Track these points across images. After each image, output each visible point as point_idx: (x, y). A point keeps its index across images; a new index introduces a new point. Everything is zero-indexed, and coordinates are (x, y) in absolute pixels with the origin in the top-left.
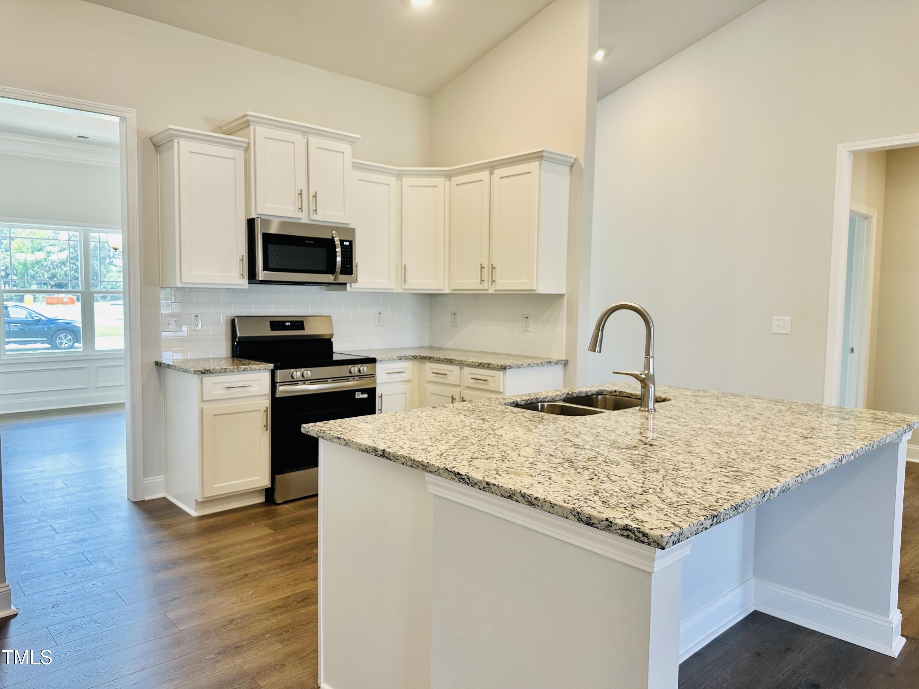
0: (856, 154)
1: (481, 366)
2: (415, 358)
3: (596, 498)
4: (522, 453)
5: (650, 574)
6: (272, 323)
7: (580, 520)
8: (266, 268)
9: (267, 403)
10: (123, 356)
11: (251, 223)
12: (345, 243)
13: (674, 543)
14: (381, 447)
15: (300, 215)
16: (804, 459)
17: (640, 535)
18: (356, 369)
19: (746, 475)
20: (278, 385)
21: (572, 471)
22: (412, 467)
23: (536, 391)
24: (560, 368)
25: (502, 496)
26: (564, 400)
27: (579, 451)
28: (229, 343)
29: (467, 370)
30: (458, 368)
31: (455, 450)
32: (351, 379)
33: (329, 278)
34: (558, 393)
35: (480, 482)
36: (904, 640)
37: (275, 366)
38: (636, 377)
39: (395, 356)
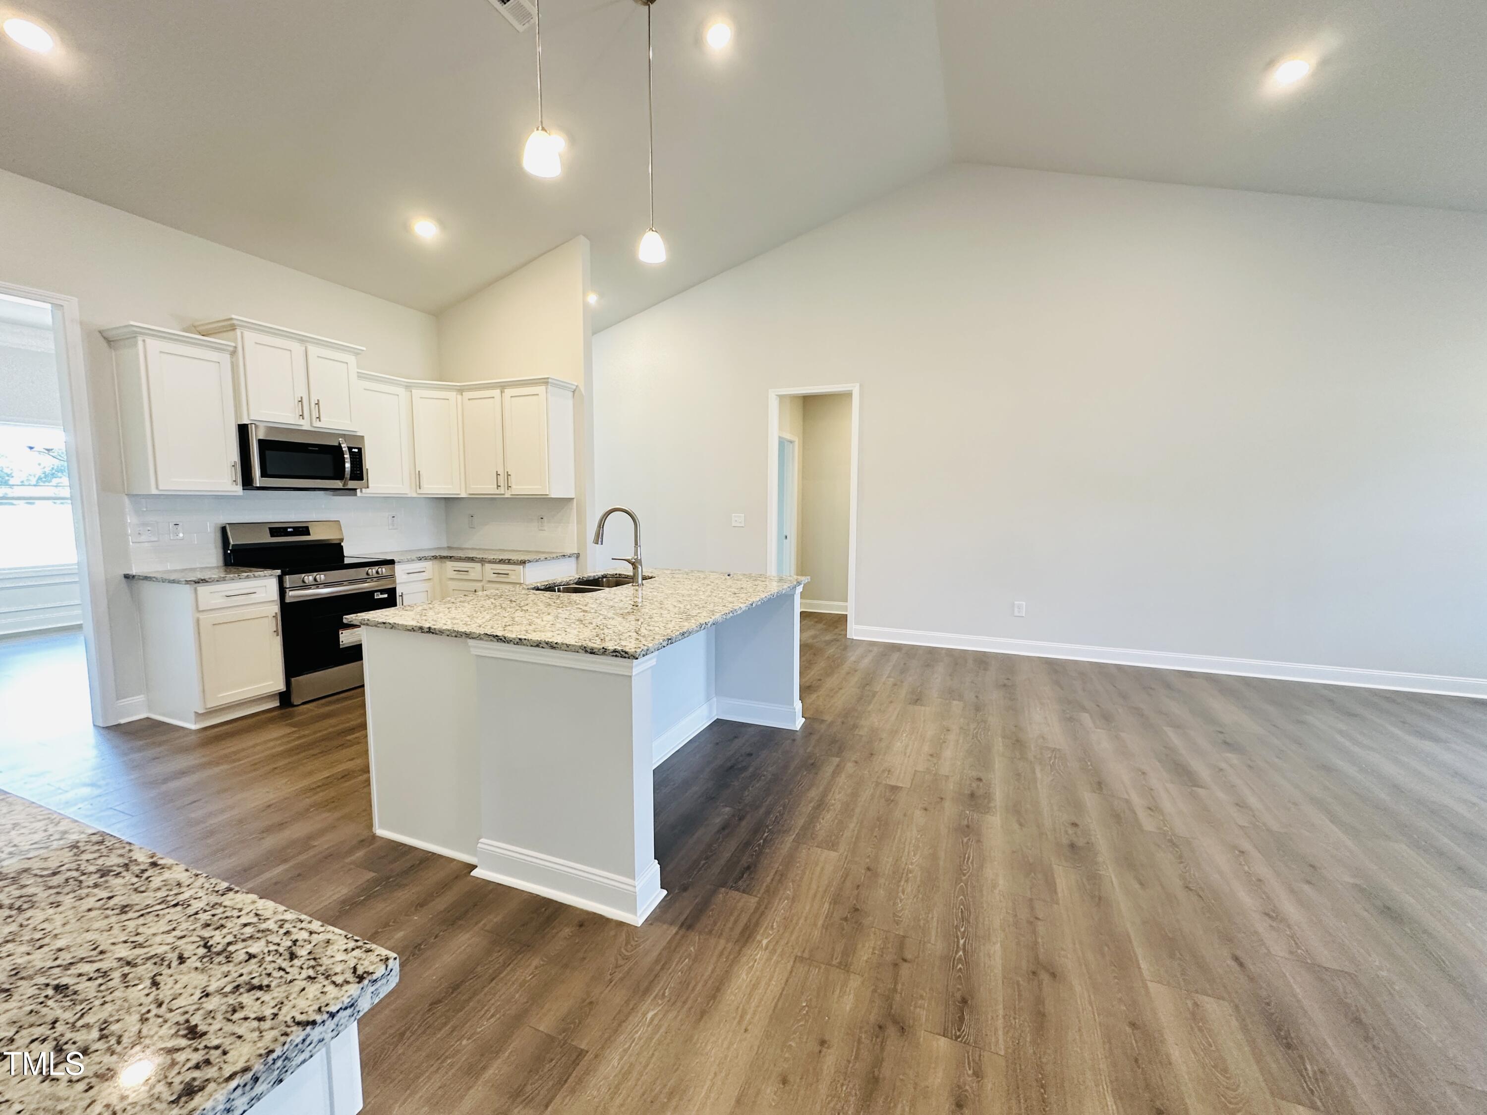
0: (781, 397)
1: (501, 561)
2: (435, 557)
3: (597, 638)
4: (544, 619)
5: (631, 677)
6: (271, 529)
7: (586, 651)
8: (264, 474)
9: (276, 609)
10: (76, 571)
11: (243, 431)
12: (353, 450)
13: (644, 656)
14: (427, 625)
15: (301, 422)
16: (731, 605)
17: (623, 653)
18: (374, 571)
19: (693, 617)
20: (287, 590)
21: (582, 626)
22: (456, 636)
23: (553, 578)
24: (573, 560)
25: (532, 646)
26: (576, 584)
27: (586, 614)
28: (220, 551)
29: (488, 566)
30: (479, 565)
31: (491, 622)
32: (368, 580)
33: (338, 484)
34: (571, 578)
35: (514, 639)
36: (804, 719)
37: (282, 572)
38: (628, 561)
39: (414, 557)
